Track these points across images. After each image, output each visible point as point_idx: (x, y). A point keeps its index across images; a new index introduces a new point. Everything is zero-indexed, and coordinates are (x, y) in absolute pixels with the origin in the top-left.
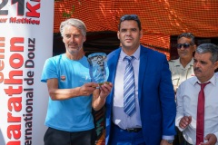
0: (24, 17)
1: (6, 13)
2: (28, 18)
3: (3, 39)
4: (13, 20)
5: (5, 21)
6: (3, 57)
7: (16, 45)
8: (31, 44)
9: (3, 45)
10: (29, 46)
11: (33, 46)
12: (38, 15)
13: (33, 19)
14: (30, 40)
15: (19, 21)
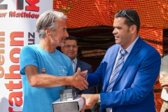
0: (24, 11)
1: (5, 7)
2: (28, 12)
3: (3, 34)
4: (12, 14)
5: (4, 15)
6: (3, 52)
7: (16, 39)
8: (31, 38)
9: (3, 40)
10: (29, 40)
11: (33, 40)
12: (37, 9)
13: (32, 13)
14: (30, 34)
15: (19, 15)
